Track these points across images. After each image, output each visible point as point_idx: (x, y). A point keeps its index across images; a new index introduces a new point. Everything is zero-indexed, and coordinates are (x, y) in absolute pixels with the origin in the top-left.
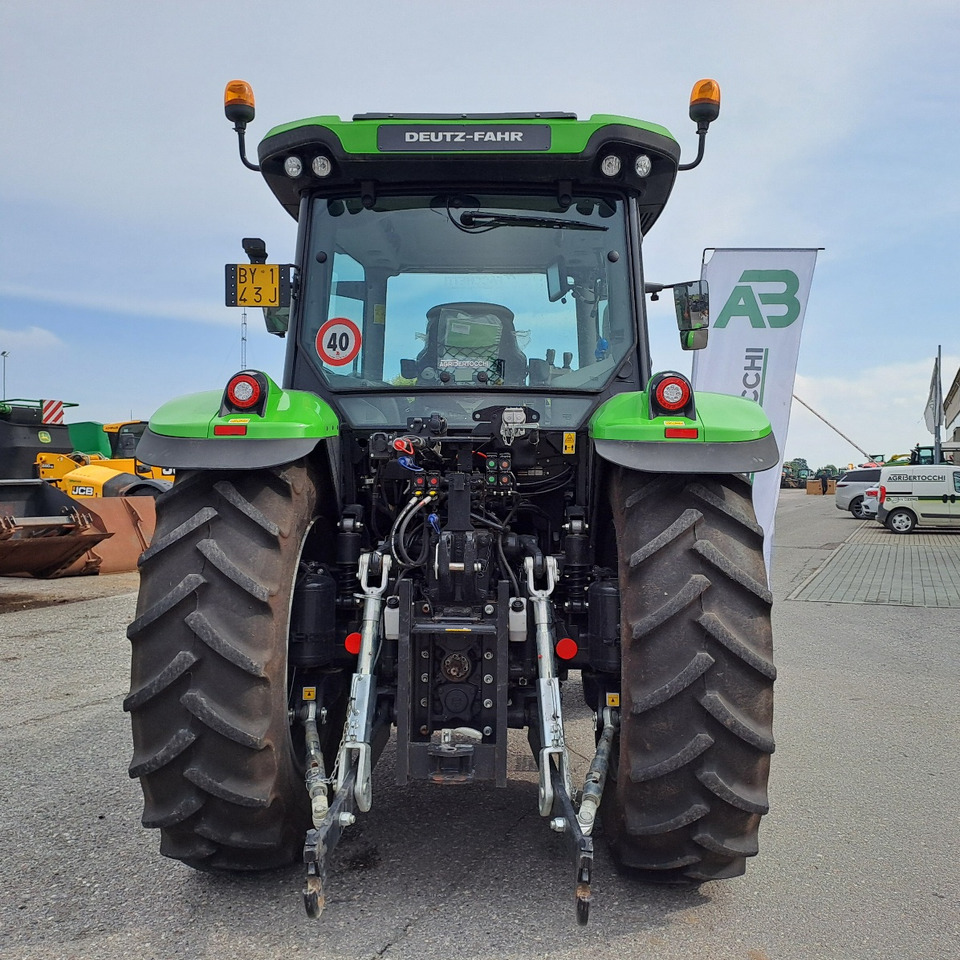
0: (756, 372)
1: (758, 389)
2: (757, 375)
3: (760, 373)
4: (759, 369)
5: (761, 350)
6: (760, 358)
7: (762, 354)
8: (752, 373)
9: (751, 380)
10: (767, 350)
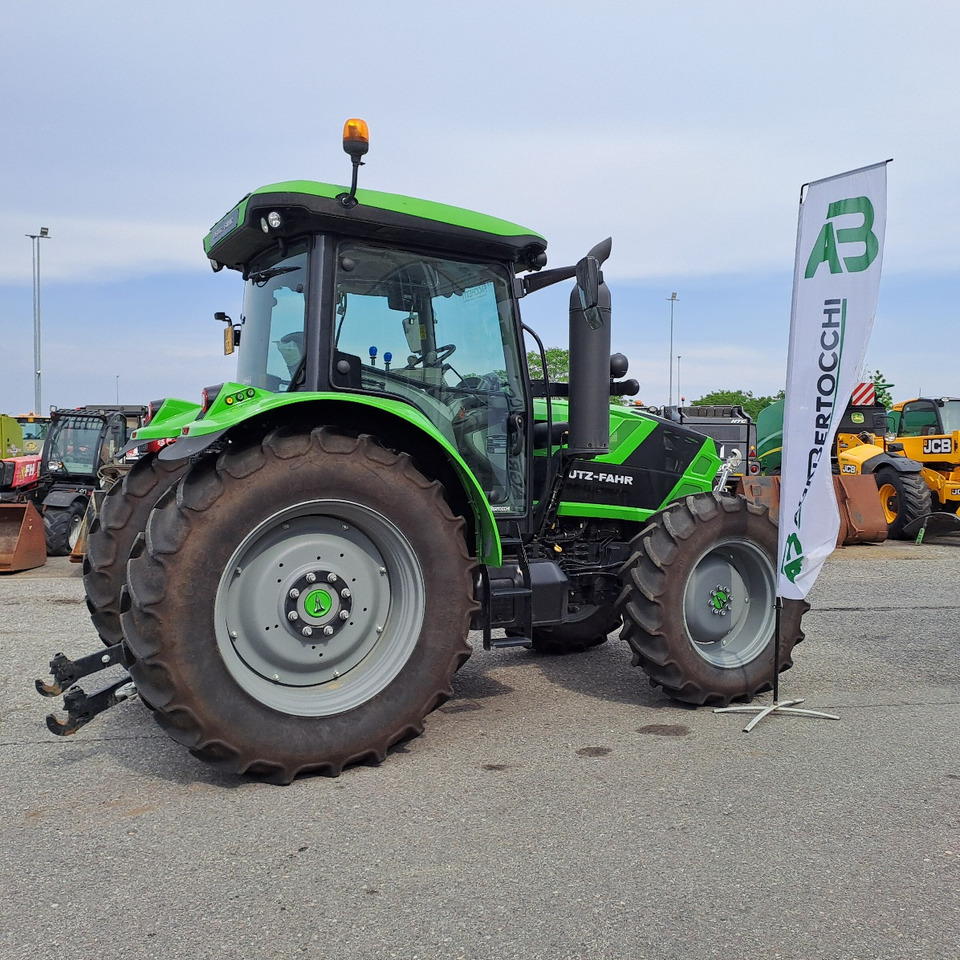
0: (833, 329)
1: (837, 350)
2: (835, 333)
3: (839, 330)
4: (837, 325)
5: (838, 302)
6: (837, 311)
7: (839, 306)
8: (830, 331)
9: (830, 340)
10: (845, 301)
